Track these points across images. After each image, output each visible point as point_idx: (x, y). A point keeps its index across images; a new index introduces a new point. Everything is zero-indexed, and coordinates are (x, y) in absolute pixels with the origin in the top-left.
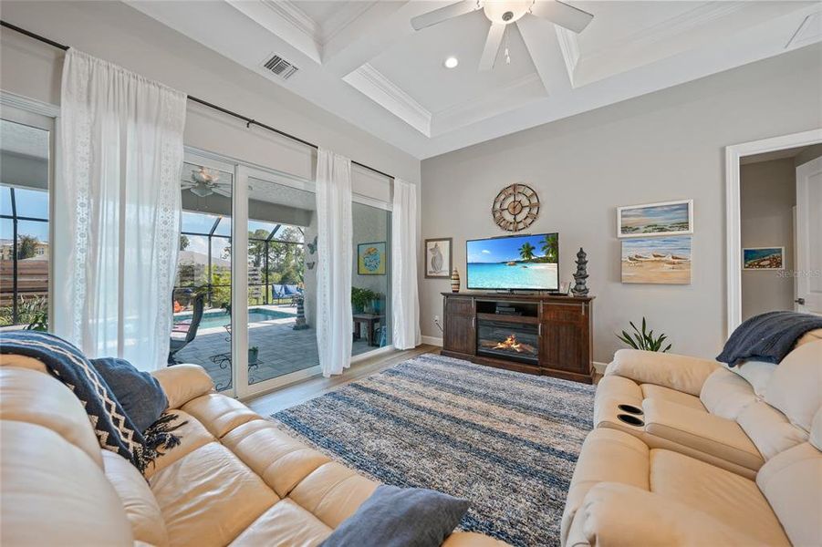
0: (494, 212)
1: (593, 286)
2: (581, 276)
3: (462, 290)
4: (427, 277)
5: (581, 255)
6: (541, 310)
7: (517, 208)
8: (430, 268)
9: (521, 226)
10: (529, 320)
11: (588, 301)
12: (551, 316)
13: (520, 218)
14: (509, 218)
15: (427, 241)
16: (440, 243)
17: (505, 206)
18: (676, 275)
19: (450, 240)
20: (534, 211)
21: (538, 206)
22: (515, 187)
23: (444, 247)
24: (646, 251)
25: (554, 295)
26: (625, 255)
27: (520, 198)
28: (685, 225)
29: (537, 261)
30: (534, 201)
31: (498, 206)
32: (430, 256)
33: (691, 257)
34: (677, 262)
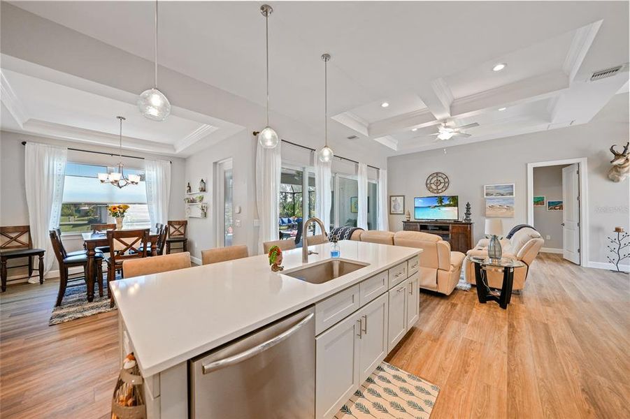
0: (427, 184)
1: (473, 218)
2: (468, 214)
3: (412, 220)
4: (391, 214)
5: (468, 205)
6: (450, 228)
7: (438, 183)
8: (392, 209)
9: (440, 191)
10: (445, 232)
11: (470, 224)
12: (455, 230)
13: (439, 188)
14: (434, 187)
15: (391, 197)
16: (397, 198)
17: (432, 182)
18: (509, 213)
19: (404, 196)
20: (447, 185)
21: (448, 182)
22: (437, 174)
23: (400, 200)
24: (496, 204)
25: (456, 222)
26: (487, 206)
27: (439, 179)
28: (512, 194)
29: (445, 206)
30: (446, 180)
31: (428, 182)
32: (393, 204)
33: (514, 206)
34: (508, 208)
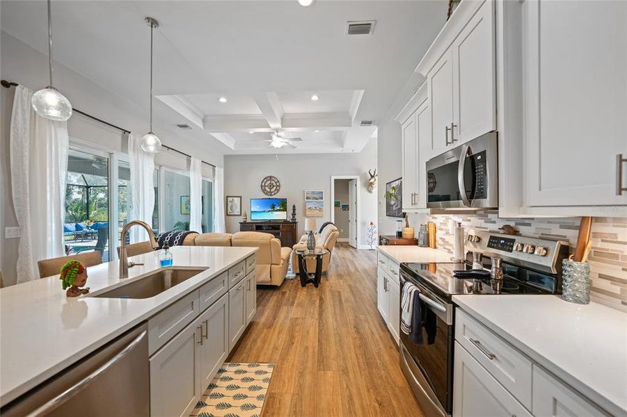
0: (262, 186)
1: (298, 218)
2: (294, 214)
3: (248, 221)
4: (227, 215)
5: (294, 207)
6: (281, 227)
7: (271, 186)
8: (229, 210)
9: (273, 194)
10: (277, 231)
11: (296, 223)
12: (284, 229)
13: (272, 190)
14: (268, 190)
15: (227, 197)
16: (234, 198)
17: (266, 185)
18: (320, 214)
19: (241, 197)
20: (278, 188)
21: (279, 186)
22: (271, 177)
23: (237, 200)
24: (312, 206)
25: (285, 222)
26: (307, 207)
27: (272, 182)
28: (322, 198)
29: (276, 211)
30: (278, 184)
31: (263, 184)
32: (229, 204)
33: (324, 208)
34: (320, 210)
